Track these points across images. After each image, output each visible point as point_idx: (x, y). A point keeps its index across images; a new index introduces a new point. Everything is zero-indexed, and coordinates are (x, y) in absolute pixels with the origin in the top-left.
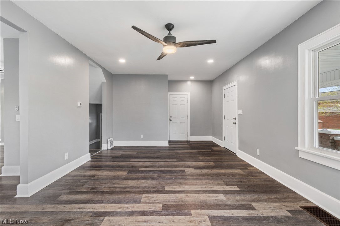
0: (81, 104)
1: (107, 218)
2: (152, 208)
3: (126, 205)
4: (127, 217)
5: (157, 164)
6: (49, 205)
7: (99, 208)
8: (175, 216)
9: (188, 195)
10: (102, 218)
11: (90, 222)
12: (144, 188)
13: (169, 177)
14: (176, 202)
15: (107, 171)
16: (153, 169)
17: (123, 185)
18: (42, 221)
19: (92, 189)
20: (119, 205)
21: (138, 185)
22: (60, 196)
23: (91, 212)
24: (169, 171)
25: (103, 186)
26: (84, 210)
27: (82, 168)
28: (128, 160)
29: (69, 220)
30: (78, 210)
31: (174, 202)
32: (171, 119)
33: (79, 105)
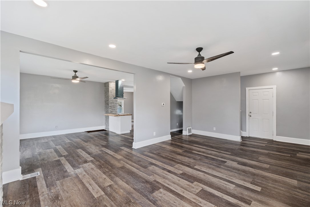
0: (163, 104)
1: (153, 166)
2: (176, 171)
3: (165, 165)
4: (161, 169)
5: (210, 152)
6: (139, 154)
7: (154, 161)
8: (183, 179)
9: (205, 175)
10: (151, 165)
11: (146, 165)
12: (183, 162)
13: (207, 162)
14: (192, 174)
15: (173, 147)
16: (202, 154)
17: (174, 156)
18: (134, 158)
19: (159, 153)
20: (162, 164)
21: (181, 159)
22: (145, 152)
23: (150, 162)
24: (212, 158)
25: (164, 154)
26: (148, 160)
27: (163, 143)
28: (191, 144)
29: (141, 161)
30: (146, 159)
31: (191, 174)
32: (250, 114)
33: (163, 105)
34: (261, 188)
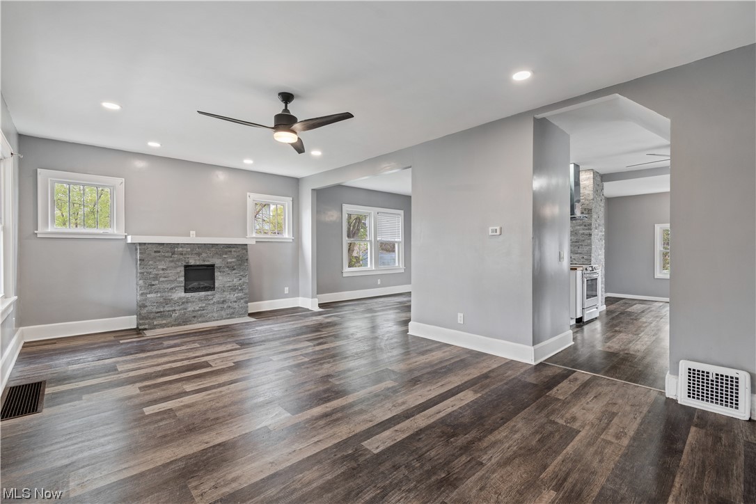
0: (494, 231)
34: (147, 414)
